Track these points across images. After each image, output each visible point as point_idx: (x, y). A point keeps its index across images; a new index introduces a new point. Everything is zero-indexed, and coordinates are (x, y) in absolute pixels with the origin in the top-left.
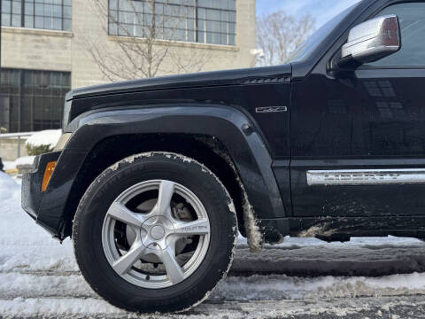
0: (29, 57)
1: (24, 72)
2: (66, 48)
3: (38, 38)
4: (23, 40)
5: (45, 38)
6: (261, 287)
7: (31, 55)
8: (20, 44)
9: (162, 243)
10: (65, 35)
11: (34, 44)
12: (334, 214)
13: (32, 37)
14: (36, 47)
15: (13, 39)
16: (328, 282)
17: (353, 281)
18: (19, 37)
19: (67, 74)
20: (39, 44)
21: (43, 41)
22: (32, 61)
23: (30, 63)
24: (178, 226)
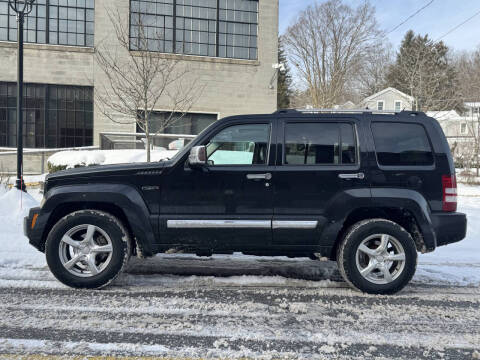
0: (53, 73)
1: (49, 86)
2: (88, 64)
3: (62, 54)
4: (48, 56)
5: (69, 54)
6: (153, 280)
7: (56, 70)
8: (45, 60)
9: (88, 256)
10: (87, 51)
11: (59, 60)
12: (182, 243)
13: (57, 53)
14: (60, 63)
15: (39, 56)
16: (193, 278)
17: (206, 278)
18: (43, 53)
19: (91, 88)
20: (63, 60)
21: (67, 57)
22: (57, 76)
23: (54, 79)
24: (96, 247)
